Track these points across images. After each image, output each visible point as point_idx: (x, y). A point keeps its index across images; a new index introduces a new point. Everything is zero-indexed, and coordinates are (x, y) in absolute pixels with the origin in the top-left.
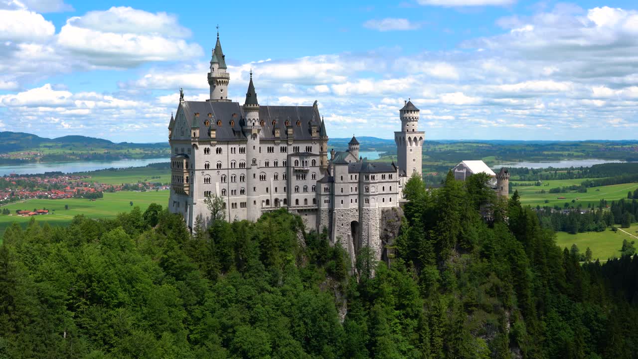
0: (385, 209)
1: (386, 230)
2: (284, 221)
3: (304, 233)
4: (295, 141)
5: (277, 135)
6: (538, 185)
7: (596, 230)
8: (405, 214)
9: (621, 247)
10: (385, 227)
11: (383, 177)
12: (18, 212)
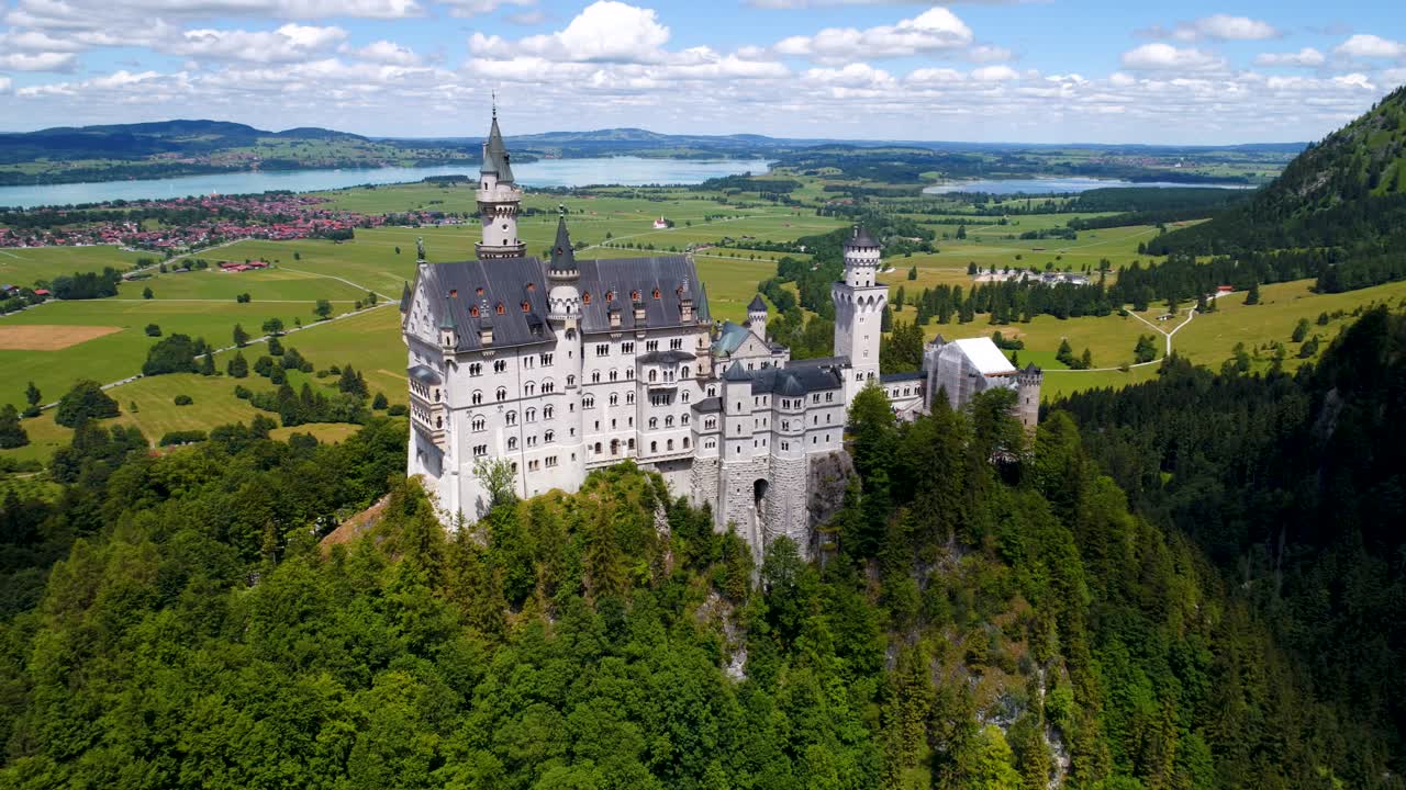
0: (818, 458)
1: (817, 495)
2: (630, 488)
3: (668, 507)
4: (649, 333)
5: (616, 322)
6: (1003, 223)
7: (1096, 314)
8: (855, 464)
9: (1135, 344)
10: (815, 490)
11: (816, 398)
12: (220, 264)
